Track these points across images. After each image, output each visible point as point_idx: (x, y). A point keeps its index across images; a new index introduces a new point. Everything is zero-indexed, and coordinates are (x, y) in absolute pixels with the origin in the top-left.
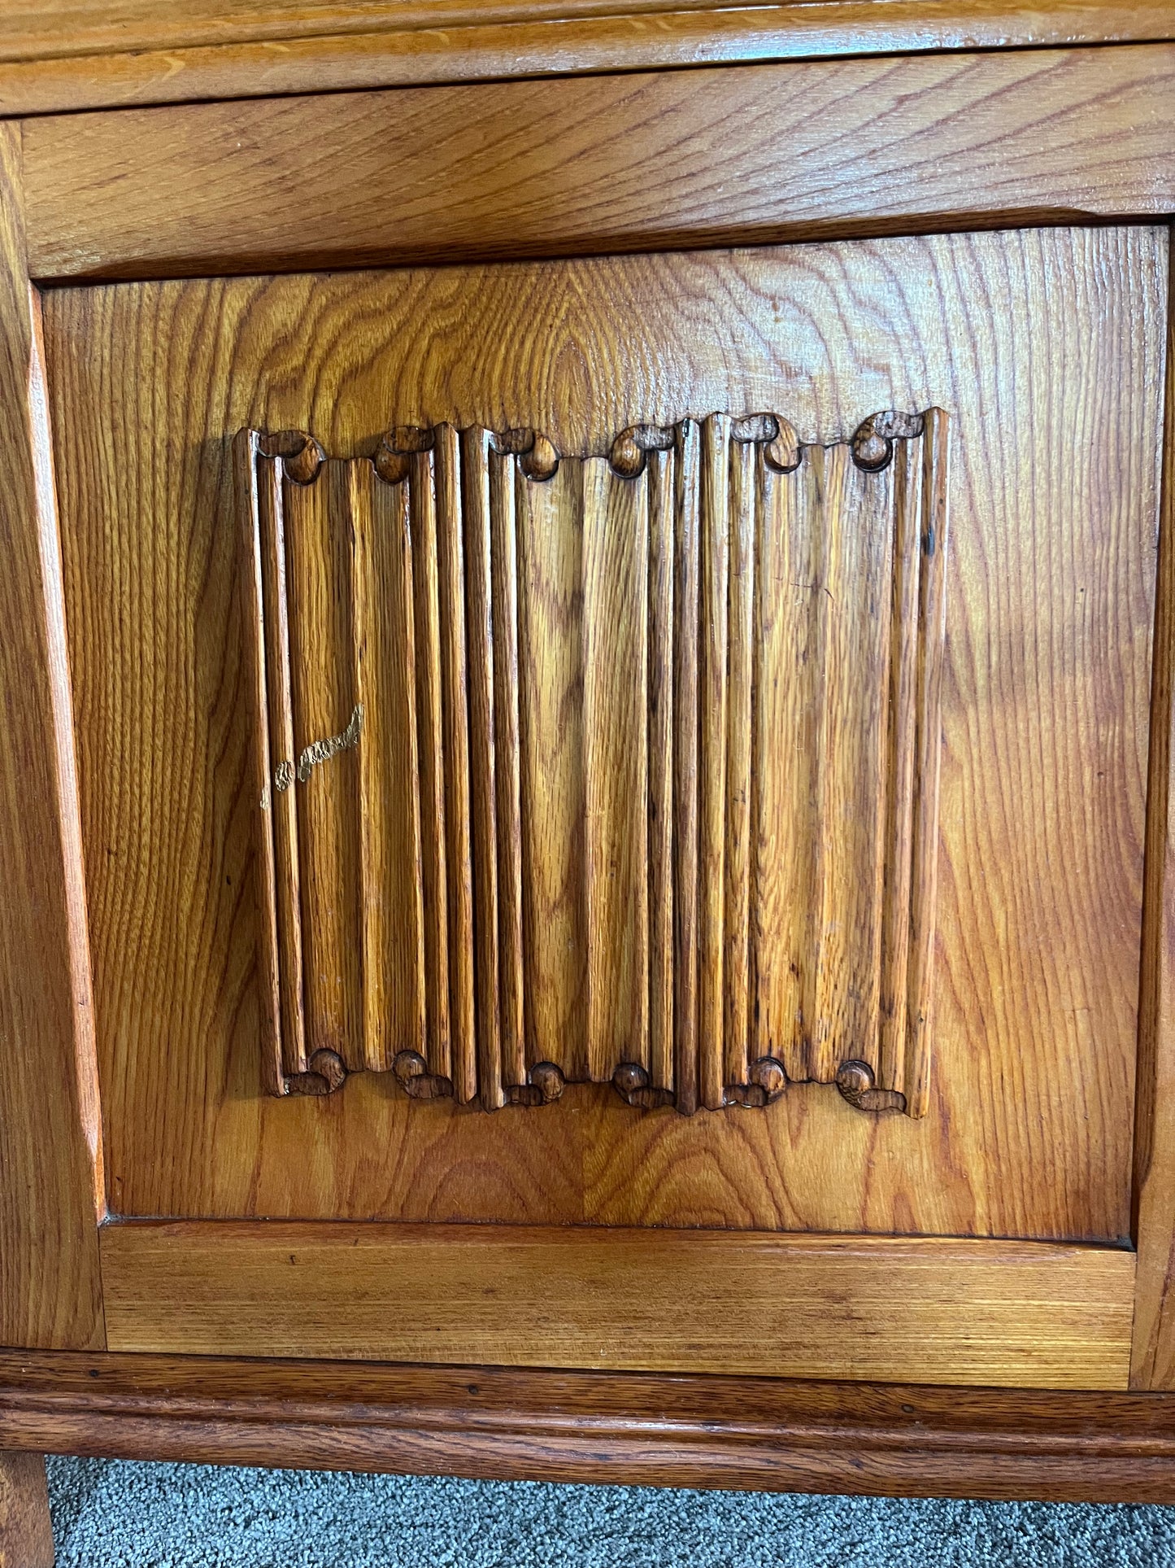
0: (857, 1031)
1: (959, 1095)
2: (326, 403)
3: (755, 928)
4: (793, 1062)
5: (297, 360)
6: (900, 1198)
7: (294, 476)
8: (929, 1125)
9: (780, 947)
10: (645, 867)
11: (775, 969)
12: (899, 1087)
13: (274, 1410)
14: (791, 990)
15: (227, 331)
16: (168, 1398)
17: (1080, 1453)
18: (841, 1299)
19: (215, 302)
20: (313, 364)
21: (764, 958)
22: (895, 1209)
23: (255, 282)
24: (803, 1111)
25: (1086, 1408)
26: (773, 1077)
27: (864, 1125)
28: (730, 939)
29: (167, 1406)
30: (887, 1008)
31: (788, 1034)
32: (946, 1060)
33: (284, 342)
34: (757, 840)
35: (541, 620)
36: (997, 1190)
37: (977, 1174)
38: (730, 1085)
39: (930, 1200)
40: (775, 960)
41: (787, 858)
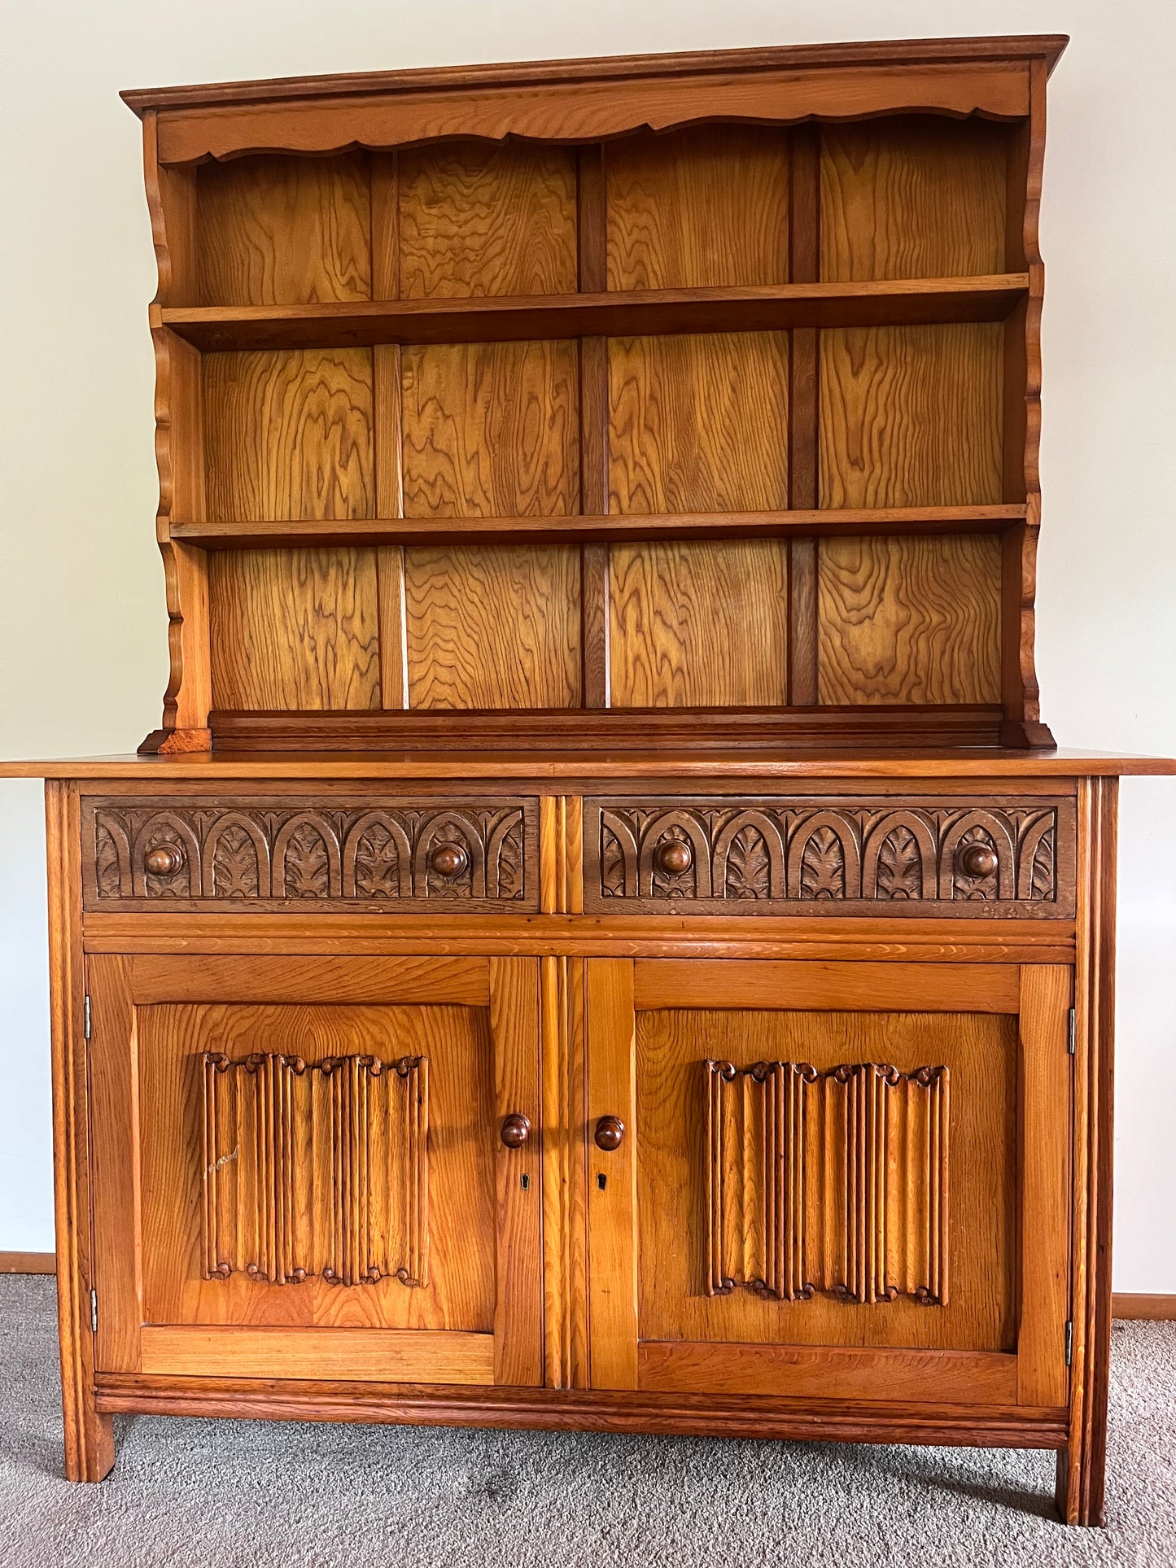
0: (403, 1258)
1: (439, 1280)
2: (230, 1044)
3: (369, 1223)
4: (382, 1269)
5: (221, 1031)
6: (421, 1317)
7: (220, 1070)
8: (430, 1289)
9: (377, 1229)
10: (333, 1202)
11: (376, 1237)
12: (416, 1278)
13: (202, 1395)
14: (381, 1244)
15: (198, 1021)
16: (164, 1391)
17: (480, 1409)
18: (397, 1353)
19: (194, 1011)
20: (226, 1032)
21: (371, 1234)
22: (419, 1321)
23: (208, 1006)
24: (388, 1285)
25: (480, 1391)
26: (375, 1273)
27: (408, 1290)
28: (361, 1227)
29: (163, 1394)
30: (412, 1250)
31: (380, 1259)
32: (434, 1268)
33: (216, 1025)
34: (369, 1194)
35: (298, 1119)
36: (452, 1314)
37: (445, 1308)
38: (361, 1277)
39: (430, 1317)
40: (376, 1234)
41: (379, 1199)
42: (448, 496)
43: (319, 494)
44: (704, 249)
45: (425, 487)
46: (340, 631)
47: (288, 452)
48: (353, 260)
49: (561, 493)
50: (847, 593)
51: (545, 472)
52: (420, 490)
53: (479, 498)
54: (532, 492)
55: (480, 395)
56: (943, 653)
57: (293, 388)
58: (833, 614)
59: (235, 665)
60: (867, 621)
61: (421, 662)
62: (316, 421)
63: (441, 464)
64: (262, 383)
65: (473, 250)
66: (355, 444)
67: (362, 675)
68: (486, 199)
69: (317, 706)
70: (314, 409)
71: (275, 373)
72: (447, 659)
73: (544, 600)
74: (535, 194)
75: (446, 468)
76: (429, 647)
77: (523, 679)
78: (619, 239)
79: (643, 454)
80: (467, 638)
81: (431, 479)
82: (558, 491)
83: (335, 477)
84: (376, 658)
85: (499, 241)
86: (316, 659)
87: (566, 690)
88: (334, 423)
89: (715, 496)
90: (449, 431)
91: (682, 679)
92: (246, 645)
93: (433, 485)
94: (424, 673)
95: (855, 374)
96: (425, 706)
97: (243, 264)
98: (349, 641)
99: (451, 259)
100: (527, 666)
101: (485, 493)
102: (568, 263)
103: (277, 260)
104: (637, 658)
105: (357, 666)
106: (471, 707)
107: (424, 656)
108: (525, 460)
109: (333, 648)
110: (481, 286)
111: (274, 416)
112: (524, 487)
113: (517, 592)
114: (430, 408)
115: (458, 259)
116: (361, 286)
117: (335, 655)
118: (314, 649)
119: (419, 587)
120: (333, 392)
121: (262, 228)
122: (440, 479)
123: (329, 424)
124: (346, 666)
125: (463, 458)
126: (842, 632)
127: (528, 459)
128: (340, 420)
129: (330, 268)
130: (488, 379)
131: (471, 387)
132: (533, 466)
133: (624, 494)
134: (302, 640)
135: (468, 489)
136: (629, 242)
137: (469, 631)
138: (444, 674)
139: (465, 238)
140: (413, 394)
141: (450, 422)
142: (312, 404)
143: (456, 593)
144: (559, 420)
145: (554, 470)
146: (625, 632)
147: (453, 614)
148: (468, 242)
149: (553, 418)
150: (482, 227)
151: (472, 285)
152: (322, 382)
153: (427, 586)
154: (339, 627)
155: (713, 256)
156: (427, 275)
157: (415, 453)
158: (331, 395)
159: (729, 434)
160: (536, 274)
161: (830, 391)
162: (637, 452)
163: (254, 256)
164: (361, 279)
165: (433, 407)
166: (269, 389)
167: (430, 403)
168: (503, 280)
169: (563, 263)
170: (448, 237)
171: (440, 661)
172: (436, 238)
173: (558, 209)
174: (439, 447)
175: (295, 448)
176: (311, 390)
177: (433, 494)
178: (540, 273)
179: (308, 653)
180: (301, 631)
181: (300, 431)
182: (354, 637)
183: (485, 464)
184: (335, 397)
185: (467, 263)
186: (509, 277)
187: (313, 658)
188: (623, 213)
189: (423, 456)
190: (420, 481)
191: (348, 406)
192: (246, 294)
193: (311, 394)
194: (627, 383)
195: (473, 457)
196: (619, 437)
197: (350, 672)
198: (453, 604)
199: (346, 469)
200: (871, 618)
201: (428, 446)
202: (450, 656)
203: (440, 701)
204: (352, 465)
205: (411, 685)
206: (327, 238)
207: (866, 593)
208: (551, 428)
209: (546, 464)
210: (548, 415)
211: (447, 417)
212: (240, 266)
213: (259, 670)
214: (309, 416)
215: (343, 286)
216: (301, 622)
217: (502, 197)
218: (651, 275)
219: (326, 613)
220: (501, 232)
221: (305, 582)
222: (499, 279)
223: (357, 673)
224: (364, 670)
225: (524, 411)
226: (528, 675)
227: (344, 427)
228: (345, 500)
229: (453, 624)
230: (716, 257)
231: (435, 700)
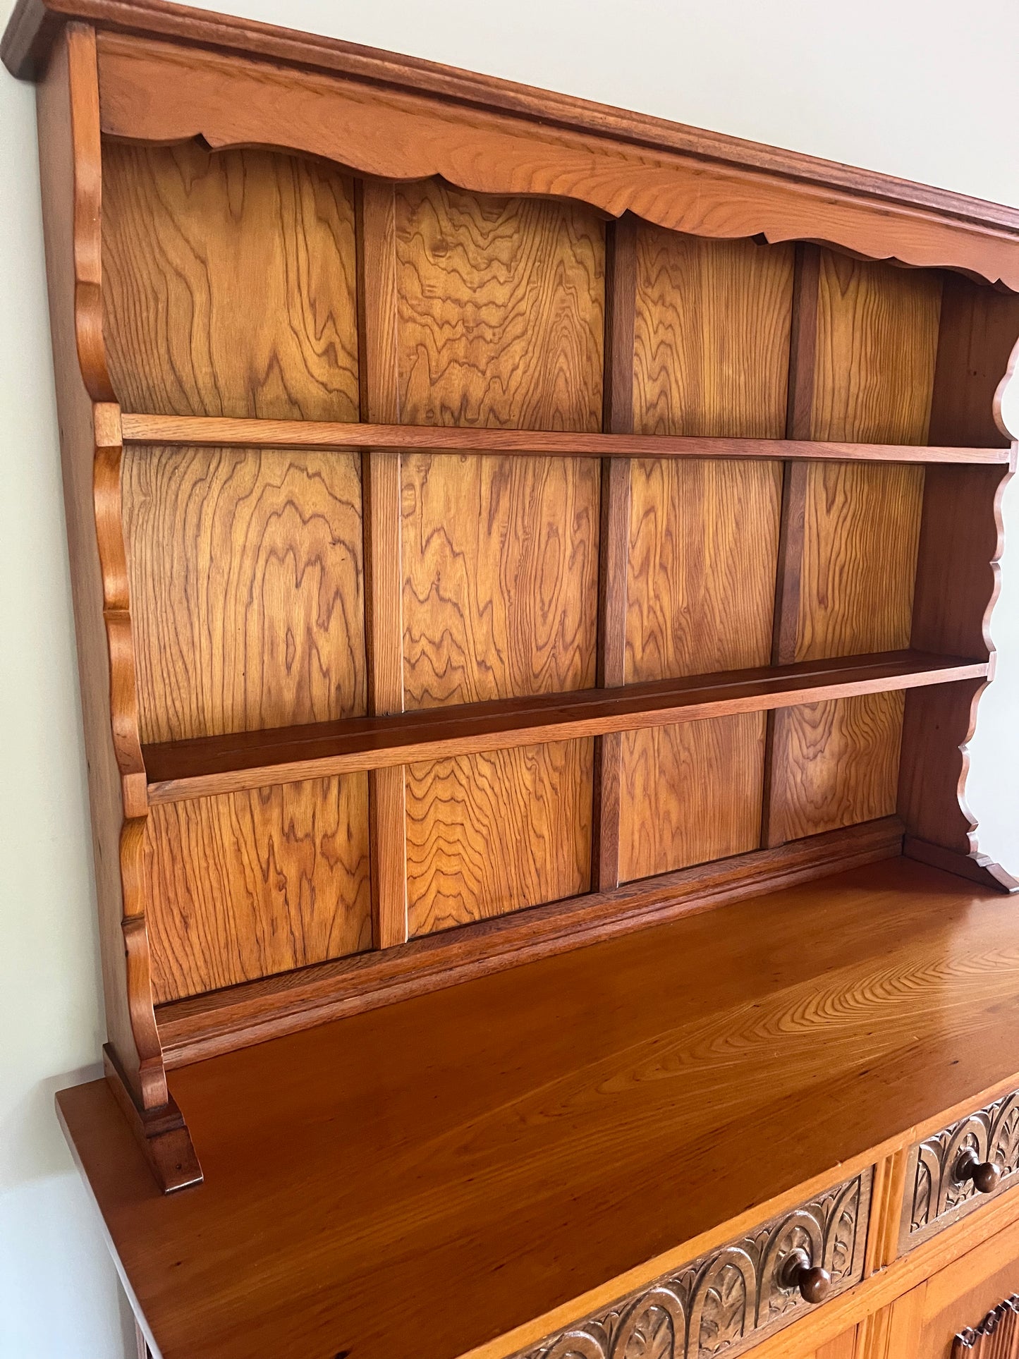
42: (457, 660)
43: (289, 668)
44: (721, 362)
45: (429, 649)
46: (319, 856)
47: (241, 609)
48: (331, 317)
49: (578, 646)
50: (808, 729)
51: (562, 623)
52: (423, 653)
53: (492, 660)
54: (548, 648)
55: (495, 526)
56: (865, 776)
57: (245, 511)
58: (797, 751)
59: (164, 936)
60: (820, 755)
61: (423, 875)
62: (282, 561)
63: (447, 617)
64: (196, 499)
65: (491, 327)
66: (338, 594)
67: (348, 908)
68: (505, 256)
69: (288, 965)
70: (279, 544)
71: (216, 486)
72: (451, 866)
73: (557, 774)
74: (562, 262)
75: (454, 623)
76: (431, 855)
77: (533, 871)
78: (645, 336)
79: (657, 597)
80: (475, 834)
81: (437, 640)
82: (576, 644)
83: (311, 643)
84: (366, 884)
85: (520, 318)
86: (286, 901)
87: (576, 874)
88: (309, 563)
89: (716, 639)
90: (459, 575)
91: (680, 842)
92: (181, 904)
93: (438, 646)
94: (425, 888)
95: (828, 511)
96: (426, 930)
97: (156, 299)
98: (332, 868)
99: (463, 335)
100: (539, 854)
101: (498, 651)
102: (594, 357)
103: (215, 302)
104: (643, 824)
105: (341, 898)
106: (477, 918)
107: (424, 868)
108: (542, 609)
109: (310, 881)
110: (499, 377)
111: (217, 552)
112: (541, 643)
113: (529, 769)
114: (436, 542)
115: (471, 338)
116: (344, 360)
117: (313, 890)
118: (282, 886)
119: (421, 780)
120: (307, 516)
121: (187, 241)
122: (447, 636)
123: (301, 566)
124: (328, 902)
125: (474, 610)
126: (803, 769)
127: (546, 608)
128: (317, 559)
129: (297, 323)
130: (504, 503)
131: (485, 514)
132: (550, 616)
133: (638, 644)
134: (266, 878)
135: (479, 647)
136: (655, 342)
137: (477, 825)
138: (449, 886)
139: (481, 307)
140: (414, 524)
141: (460, 560)
142: (277, 534)
143: (464, 782)
144: (579, 558)
145: (572, 621)
146: (633, 799)
147: (459, 808)
148: (484, 313)
149: (573, 556)
150: (501, 294)
151: (488, 374)
152: (290, 502)
153: (429, 779)
154: (318, 850)
155: (728, 371)
156: (433, 354)
157: (418, 603)
158: (305, 522)
159: (730, 573)
160: (561, 369)
161: (810, 528)
162: (652, 593)
163: (176, 288)
164: (343, 347)
165: (439, 541)
166: (208, 510)
167: (436, 535)
168: (525, 372)
169: (589, 358)
170: (457, 302)
171: (444, 869)
172: (444, 301)
173: (586, 287)
174: (447, 595)
175: (251, 603)
176: (275, 513)
177: (439, 659)
178: (565, 368)
179: (274, 893)
180: (264, 866)
181: (259, 575)
182: (338, 860)
183: (499, 613)
184: (310, 525)
185: (482, 342)
186: (531, 370)
187: (282, 899)
188: (651, 304)
189: (427, 606)
190: (424, 641)
191: (330, 539)
192: (163, 350)
193: (274, 519)
194: (647, 513)
195: (486, 608)
196: (636, 578)
197: (333, 908)
198: (461, 794)
199: (326, 630)
200: (822, 752)
201: (434, 592)
202: (454, 860)
203: (443, 919)
204: (335, 624)
205: (411, 906)
206: (293, 276)
207: (820, 729)
208: (570, 569)
209: (564, 612)
210: (568, 553)
211: (455, 555)
212: (152, 304)
213: (202, 934)
214: (273, 552)
215: (318, 355)
216: (264, 855)
217: (525, 257)
218: (674, 386)
219: (300, 834)
220: (523, 306)
221: (269, 798)
222: (519, 372)
223: (341, 910)
224: (351, 902)
225: (543, 546)
226: (538, 865)
227: (323, 569)
228: (326, 674)
229: (459, 820)
230: (731, 372)
231: (437, 919)
